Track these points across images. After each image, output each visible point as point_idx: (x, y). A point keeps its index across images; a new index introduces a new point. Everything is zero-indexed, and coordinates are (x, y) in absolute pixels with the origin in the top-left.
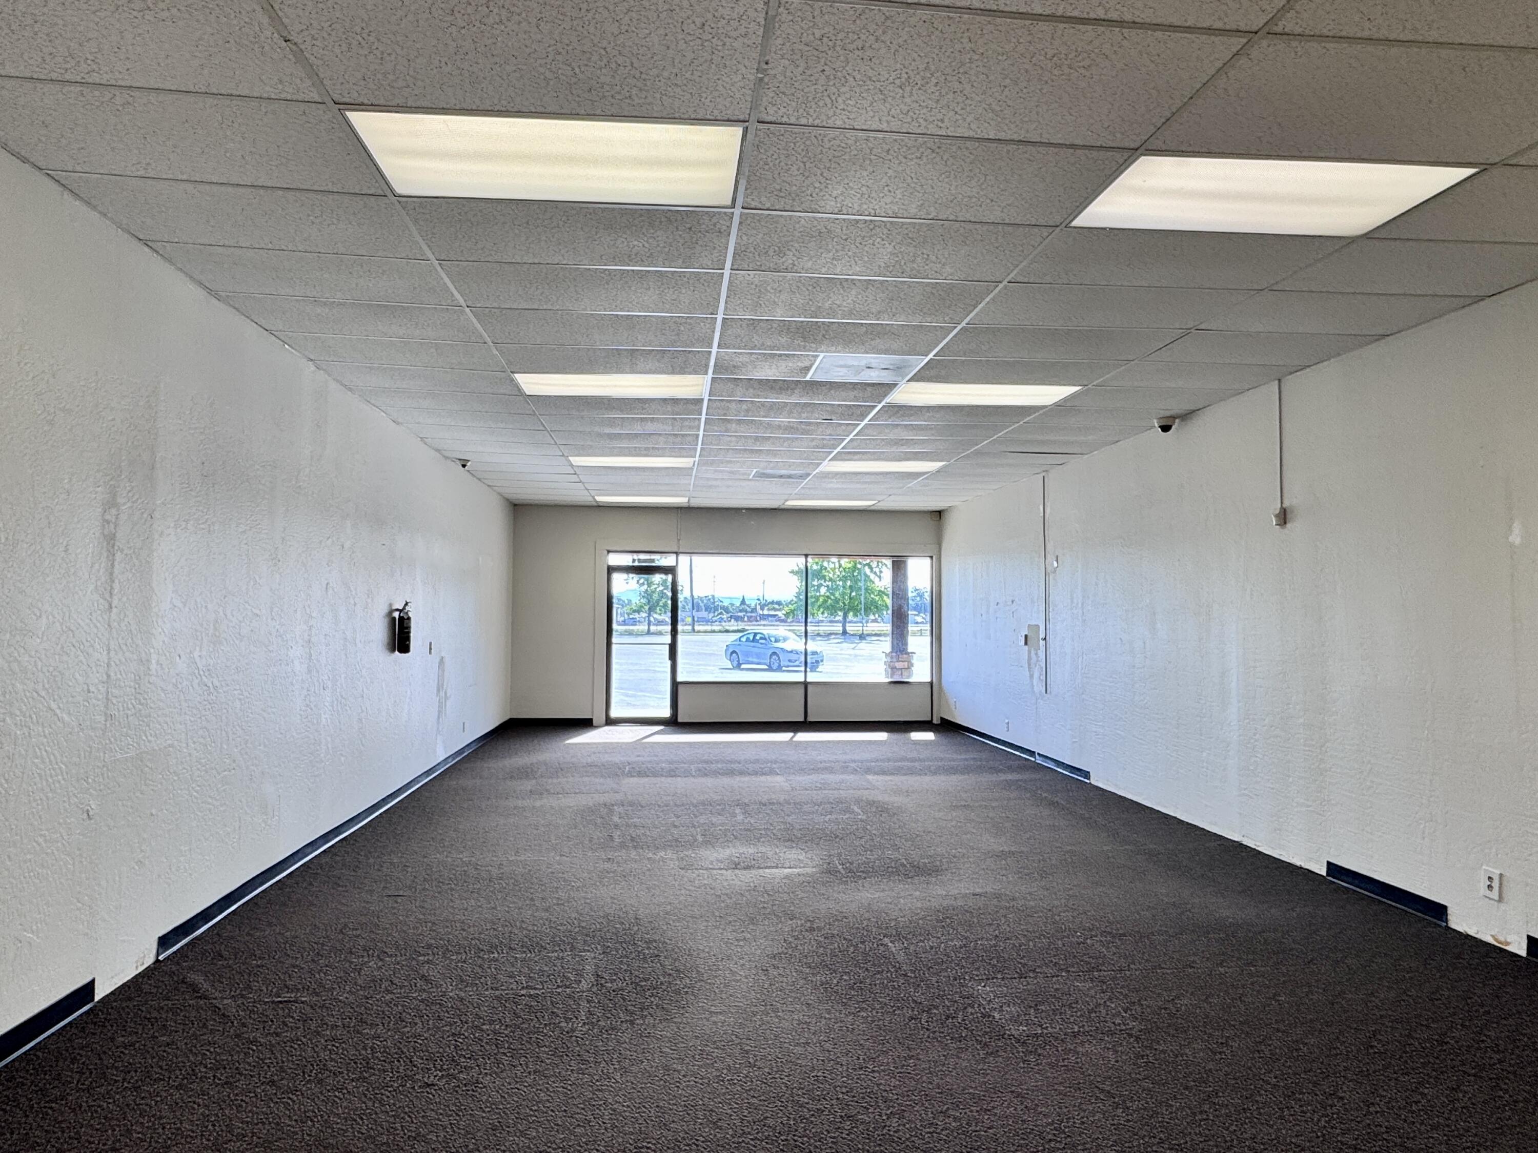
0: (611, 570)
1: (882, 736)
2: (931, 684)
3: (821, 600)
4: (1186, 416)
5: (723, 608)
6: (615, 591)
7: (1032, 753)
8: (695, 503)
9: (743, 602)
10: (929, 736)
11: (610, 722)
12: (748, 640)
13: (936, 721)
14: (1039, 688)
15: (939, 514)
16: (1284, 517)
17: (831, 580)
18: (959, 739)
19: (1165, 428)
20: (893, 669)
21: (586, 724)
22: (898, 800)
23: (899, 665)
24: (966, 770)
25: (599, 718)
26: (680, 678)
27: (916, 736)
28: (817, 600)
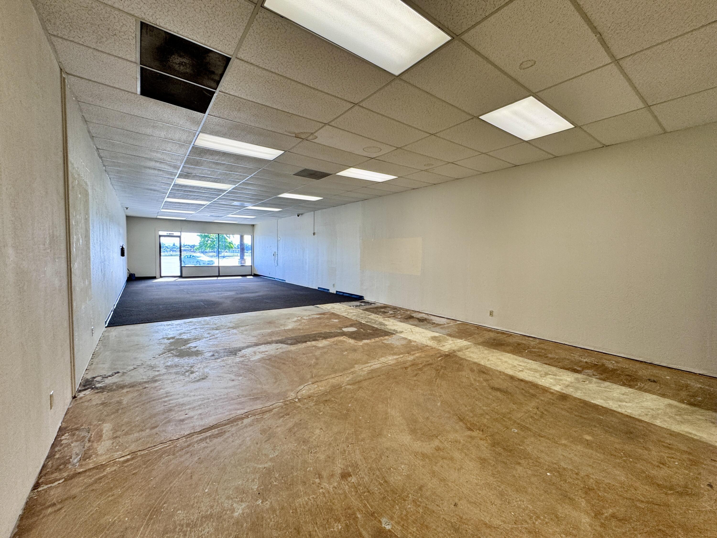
0: (160, 236)
1: (240, 277)
2: (251, 266)
3: (209, 245)
4: (302, 214)
5: (166, 247)
6: (161, 242)
7: (274, 278)
8: (187, 219)
9: (174, 245)
10: (252, 277)
11: (161, 277)
12: (188, 257)
13: (253, 274)
14: (276, 265)
15: (253, 225)
16: (314, 234)
17: (212, 238)
18: (258, 277)
19: (298, 216)
20: (241, 263)
21: (155, 278)
22: (247, 286)
23: (242, 262)
24: (261, 282)
25: (158, 275)
26: (182, 266)
27: (248, 277)
28: (207, 245)
